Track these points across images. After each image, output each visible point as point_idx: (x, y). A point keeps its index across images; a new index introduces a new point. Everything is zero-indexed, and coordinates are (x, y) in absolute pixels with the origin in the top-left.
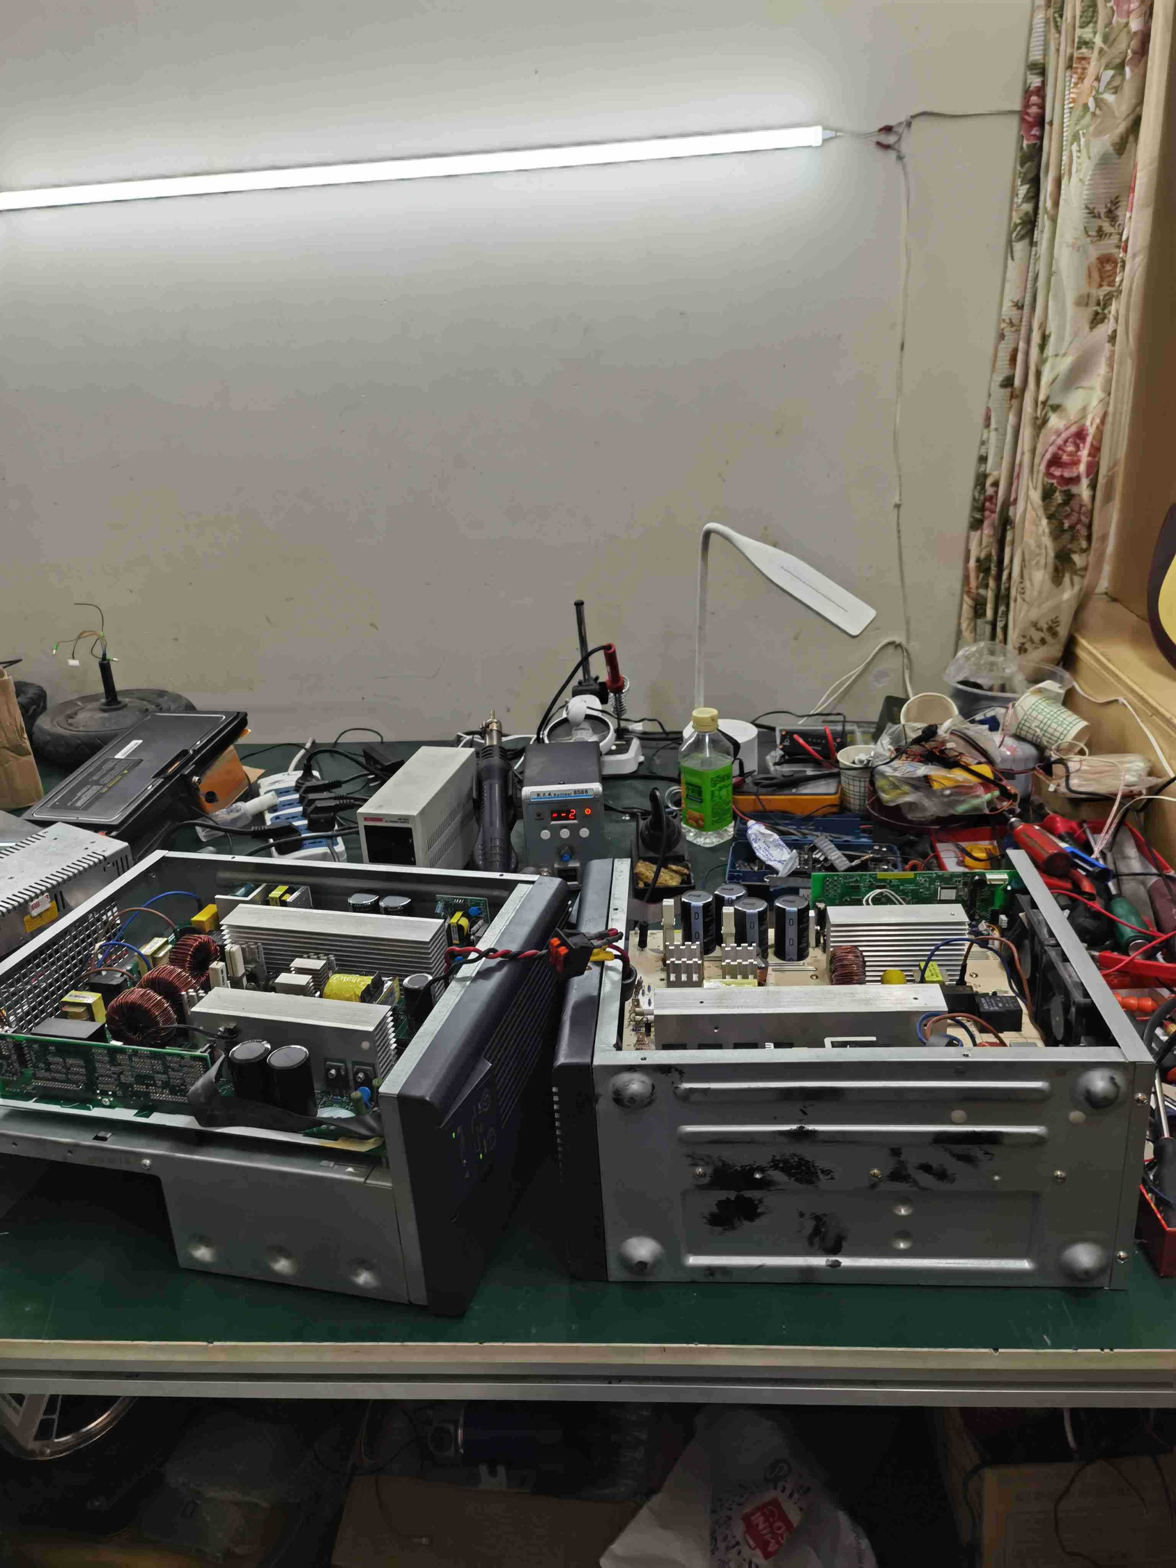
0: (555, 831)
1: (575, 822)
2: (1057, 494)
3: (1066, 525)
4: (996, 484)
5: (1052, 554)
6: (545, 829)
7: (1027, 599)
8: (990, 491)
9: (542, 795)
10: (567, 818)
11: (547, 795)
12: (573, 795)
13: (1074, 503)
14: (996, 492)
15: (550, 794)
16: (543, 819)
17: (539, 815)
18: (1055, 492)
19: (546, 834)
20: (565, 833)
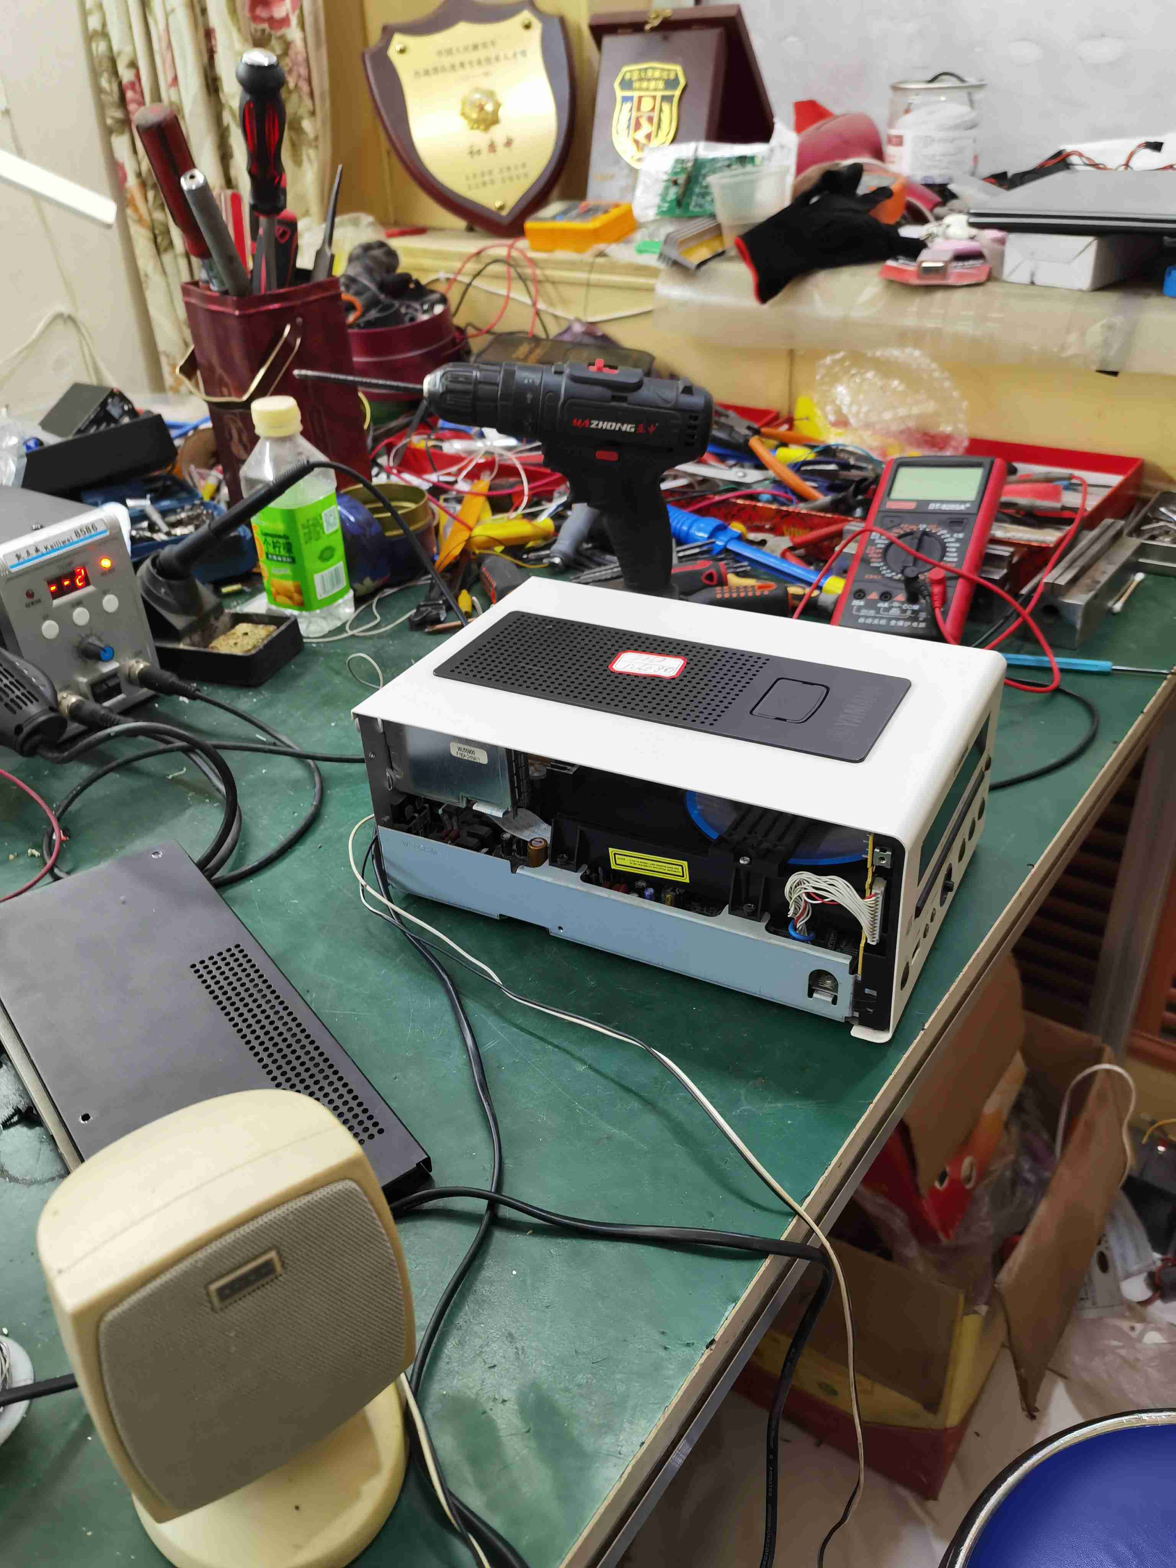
0: (63, 618)
1: (90, 589)
4: (133, 65)
6: (46, 618)
8: (127, 76)
9: (24, 555)
10: (73, 588)
11: (34, 554)
12: (75, 539)
13: (292, 53)
14: (138, 76)
15: (37, 550)
16: (39, 601)
17: (30, 595)
19: (50, 629)
20: (81, 616)
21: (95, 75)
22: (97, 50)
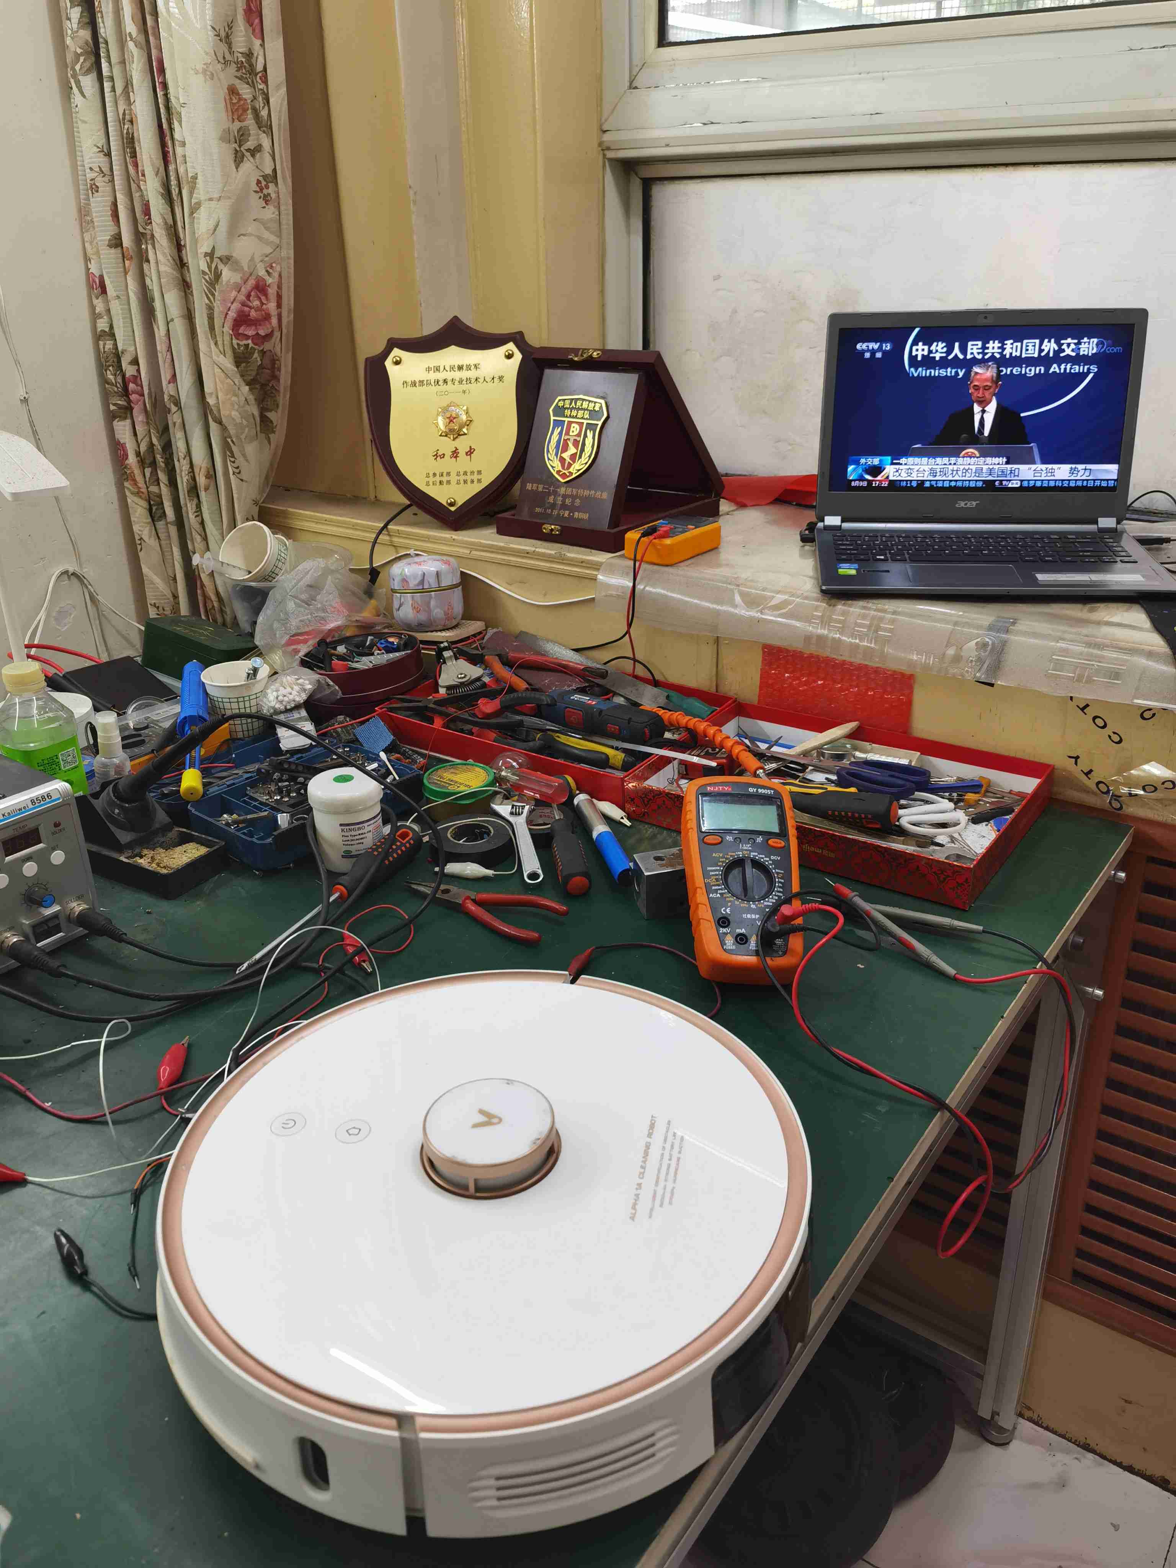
0: (15, 871)
1: (40, 846)
4: (135, 362)
5: (259, 421)
8: (130, 371)
12: (31, 806)
14: (138, 371)
18: (251, 353)
19: (2, 880)
20: (30, 869)
21: (101, 368)
22: (104, 348)
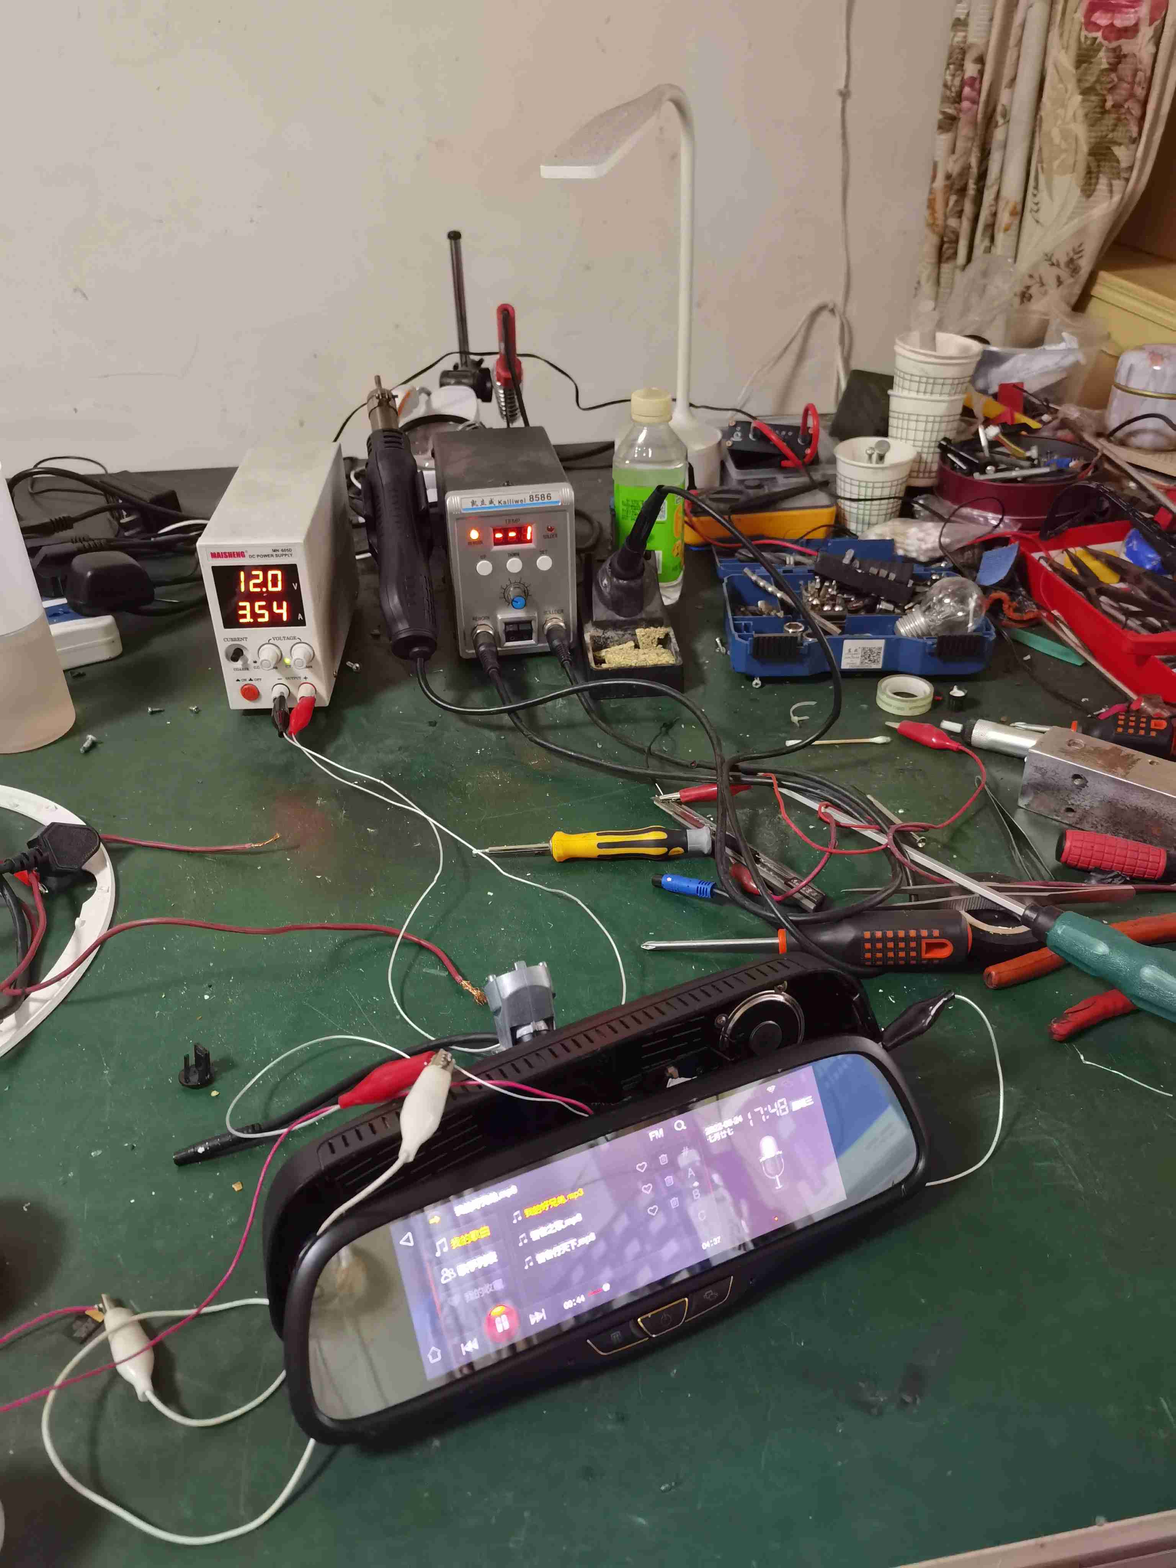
0: (498, 562)
2: (1102, 54)
3: (1109, 104)
4: (981, 60)
5: (1084, 148)
6: (483, 558)
7: (1041, 221)
8: (970, 71)
9: (479, 503)
11: (487, 502)
12: (530, 502)
13: (1125, 69)
14: (981, 73)
15: (491, 502)
18: (1099, 50)
19: (484, 567)
20: (514, 565)
